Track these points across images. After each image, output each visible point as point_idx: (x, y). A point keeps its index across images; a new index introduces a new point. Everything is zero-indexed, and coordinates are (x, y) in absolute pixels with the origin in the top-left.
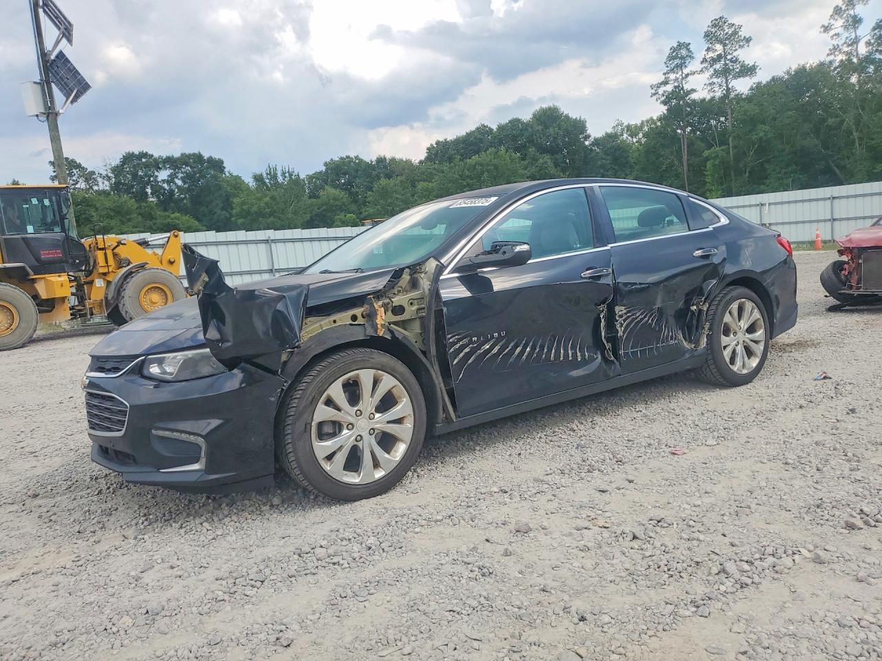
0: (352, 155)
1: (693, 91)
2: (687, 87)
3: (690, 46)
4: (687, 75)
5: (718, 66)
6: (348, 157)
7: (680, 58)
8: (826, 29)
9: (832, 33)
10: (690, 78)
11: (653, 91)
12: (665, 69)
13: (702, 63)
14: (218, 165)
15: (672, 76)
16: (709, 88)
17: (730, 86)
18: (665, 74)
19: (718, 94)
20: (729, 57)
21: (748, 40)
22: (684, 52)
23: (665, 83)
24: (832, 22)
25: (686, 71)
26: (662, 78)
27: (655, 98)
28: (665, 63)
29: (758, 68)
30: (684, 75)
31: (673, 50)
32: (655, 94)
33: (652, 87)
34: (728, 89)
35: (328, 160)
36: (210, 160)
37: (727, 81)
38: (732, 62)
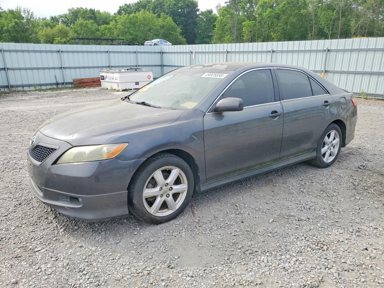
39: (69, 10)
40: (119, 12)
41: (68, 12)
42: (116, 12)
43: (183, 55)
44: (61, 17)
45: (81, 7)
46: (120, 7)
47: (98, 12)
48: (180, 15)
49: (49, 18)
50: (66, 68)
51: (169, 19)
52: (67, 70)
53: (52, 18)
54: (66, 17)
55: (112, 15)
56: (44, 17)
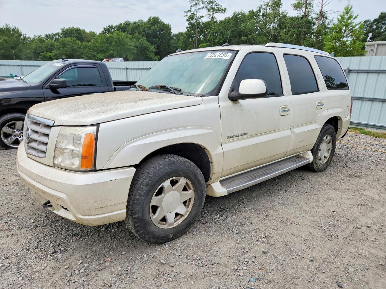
1: (202, 17)
2: (199, 15)
4: (199, 9)
5: (209, 7)
10: (200, 11)
11: (185, 14)
12: (190, 5)
13: (202, 3)
15: (193, 8)
16: (207, 16)
17: (214, 16)
18: (190, 7)
19: (209, 20)
20: (215, 3)
23: (190, 11)
25: (199, 7)
26: (189, 9)
27: (186, 17)
29: (227, 10)
30: (198, 9)
32: (186, 16)
33: (185, 12)
34: (213, 18)
35: (63, 28)
37: (213, 14)
38: (216, 5)
40: (103, 33)
41: (61, 31)
42: (101, 32)
43: (141, 71)
44: (55, 35)
45: (73, 26)
46: (104, 28)
47: (84, 31)
48: (155, 36)
49: (43, 36)
51: (143, 40)
53: (47, 36)
54: (59, 36)
55: (98, 34)
56: (39, 35)
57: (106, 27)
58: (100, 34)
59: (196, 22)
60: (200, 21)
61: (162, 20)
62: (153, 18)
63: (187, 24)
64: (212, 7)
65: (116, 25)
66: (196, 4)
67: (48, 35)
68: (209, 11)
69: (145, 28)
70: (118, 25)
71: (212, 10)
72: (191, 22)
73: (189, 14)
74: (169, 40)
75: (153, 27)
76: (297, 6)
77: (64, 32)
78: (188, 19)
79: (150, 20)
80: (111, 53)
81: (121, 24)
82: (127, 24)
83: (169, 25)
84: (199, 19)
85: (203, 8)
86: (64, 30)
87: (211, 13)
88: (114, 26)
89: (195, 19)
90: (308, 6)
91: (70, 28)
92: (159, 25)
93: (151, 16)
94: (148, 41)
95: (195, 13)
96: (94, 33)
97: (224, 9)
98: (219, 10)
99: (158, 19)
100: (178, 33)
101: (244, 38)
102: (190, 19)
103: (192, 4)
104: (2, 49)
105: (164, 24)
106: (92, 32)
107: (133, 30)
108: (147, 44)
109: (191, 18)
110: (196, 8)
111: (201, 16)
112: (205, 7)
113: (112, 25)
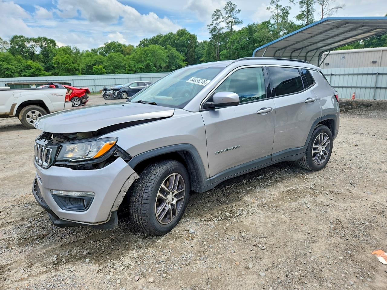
0: (116, 41)
2: (219, 27)
3: (221, 11)
4: (220, 22)
5: (228, 20)
6: (114, 42)
7: (218, 15)
8: (268, 9)
9: (270, 10)
10: (220, 24)
11: (208, 27)
12: (212, 20)
13: (222, 18)
14: (53, 42)
15: (215, 22)
16: (227, 28)
18: (212, 21)
19: (230, 30)
20: (233, 17)
21: (239, 11)
22: (219, 13)
23: (212, 25)
24: (270, 6)
25: (219, 20)
26: (211, 23)
27: (209, 30)
28: (212, 17)
30: (219, 22)
31: (215, 12)
32: (209, 28)
33: (208, 26)
34: (231, 29)
36: (49, 40)
37: (231, 26)
38: (234, 19)
39: (105, 44)
40: (139, 45)
41: (104, 46)
44: (99, 49)
46: (141, 41)
47: (124, 46)
48: (183, 46)
49: (90, 50)
50: (97, 86)
51: (174, 50)
52: (98, 87)
53: (92, 50)
54: (102, 49)
55: (135, 47)
56: (87, 50)
57: (142, 40)
58: (137, 46)
59: (218, 33)
60: (221, 32)
61: (189, 32)
62: (182, 30)
63: (210, 36)
64: (230, 21)
65: (150, 38)
66: (217, 18)
67: (94, 49)
68: (228, 23)
69: (174, 40)
70: (152, 38)
71: (230, 23)
72: (213, 33)
73: (212, 27)
74: (195, 48)
75: (181, 38)
76: (300, 17)
77: (107, 46)
78: (211, 31)
79: (178, 32)
80: (148, 63)
81: (154, 37)
82: (160, 36)
83: (195, 35)
84: (220, 30)
85: (223, 21)
86: (107, 45)
87: (230, 25)
88: (148, 39)
89: (217, 31)
90: (309, 16)
91: (111, 42)
92: (186, 36)
93: (179, 29)
94: (177, 50)
95: (216, 26)
96: (132, 46)
97: (240, 21)
98: (236, 23)
99: (185, 30)
100: (203, 42)
101: (257, 44)
102: (212, 31)
103: (214, 19)
104: (66, 64)
105: (191, 35)
106: (130, 45)
107: (165, 41)
108: (177, 53)
109: (214, 30)
110: (217, 22)
111: (221, 27)
112: (224, 21)
113: (147, 38)
